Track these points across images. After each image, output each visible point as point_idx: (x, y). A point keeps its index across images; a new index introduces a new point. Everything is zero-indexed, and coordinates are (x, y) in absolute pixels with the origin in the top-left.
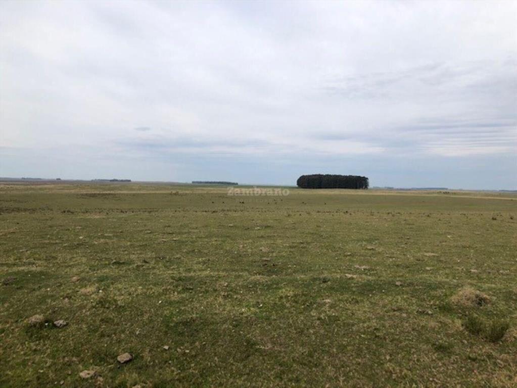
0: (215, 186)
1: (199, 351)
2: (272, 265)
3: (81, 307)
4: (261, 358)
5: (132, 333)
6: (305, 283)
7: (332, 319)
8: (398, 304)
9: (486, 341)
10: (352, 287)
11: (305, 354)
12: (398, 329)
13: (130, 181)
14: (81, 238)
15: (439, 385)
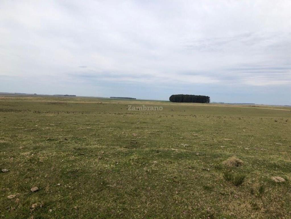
0: (123, 100)
1: (76, 187)
2: (135, 142)
3: (19, 163)
4: (108, 191)
5: (43, 176)
6: (147, 152)
7: (154, 171)
8: (193, 165)
9: (232, 185)
10: (172, 155)
11: (133, 190)
12: (187, 178)
13: (75, 96)
14: (36, 126)
15: (199, 207)
